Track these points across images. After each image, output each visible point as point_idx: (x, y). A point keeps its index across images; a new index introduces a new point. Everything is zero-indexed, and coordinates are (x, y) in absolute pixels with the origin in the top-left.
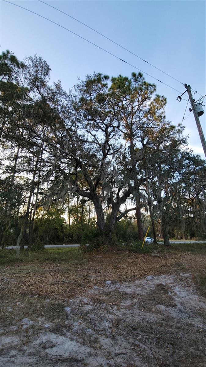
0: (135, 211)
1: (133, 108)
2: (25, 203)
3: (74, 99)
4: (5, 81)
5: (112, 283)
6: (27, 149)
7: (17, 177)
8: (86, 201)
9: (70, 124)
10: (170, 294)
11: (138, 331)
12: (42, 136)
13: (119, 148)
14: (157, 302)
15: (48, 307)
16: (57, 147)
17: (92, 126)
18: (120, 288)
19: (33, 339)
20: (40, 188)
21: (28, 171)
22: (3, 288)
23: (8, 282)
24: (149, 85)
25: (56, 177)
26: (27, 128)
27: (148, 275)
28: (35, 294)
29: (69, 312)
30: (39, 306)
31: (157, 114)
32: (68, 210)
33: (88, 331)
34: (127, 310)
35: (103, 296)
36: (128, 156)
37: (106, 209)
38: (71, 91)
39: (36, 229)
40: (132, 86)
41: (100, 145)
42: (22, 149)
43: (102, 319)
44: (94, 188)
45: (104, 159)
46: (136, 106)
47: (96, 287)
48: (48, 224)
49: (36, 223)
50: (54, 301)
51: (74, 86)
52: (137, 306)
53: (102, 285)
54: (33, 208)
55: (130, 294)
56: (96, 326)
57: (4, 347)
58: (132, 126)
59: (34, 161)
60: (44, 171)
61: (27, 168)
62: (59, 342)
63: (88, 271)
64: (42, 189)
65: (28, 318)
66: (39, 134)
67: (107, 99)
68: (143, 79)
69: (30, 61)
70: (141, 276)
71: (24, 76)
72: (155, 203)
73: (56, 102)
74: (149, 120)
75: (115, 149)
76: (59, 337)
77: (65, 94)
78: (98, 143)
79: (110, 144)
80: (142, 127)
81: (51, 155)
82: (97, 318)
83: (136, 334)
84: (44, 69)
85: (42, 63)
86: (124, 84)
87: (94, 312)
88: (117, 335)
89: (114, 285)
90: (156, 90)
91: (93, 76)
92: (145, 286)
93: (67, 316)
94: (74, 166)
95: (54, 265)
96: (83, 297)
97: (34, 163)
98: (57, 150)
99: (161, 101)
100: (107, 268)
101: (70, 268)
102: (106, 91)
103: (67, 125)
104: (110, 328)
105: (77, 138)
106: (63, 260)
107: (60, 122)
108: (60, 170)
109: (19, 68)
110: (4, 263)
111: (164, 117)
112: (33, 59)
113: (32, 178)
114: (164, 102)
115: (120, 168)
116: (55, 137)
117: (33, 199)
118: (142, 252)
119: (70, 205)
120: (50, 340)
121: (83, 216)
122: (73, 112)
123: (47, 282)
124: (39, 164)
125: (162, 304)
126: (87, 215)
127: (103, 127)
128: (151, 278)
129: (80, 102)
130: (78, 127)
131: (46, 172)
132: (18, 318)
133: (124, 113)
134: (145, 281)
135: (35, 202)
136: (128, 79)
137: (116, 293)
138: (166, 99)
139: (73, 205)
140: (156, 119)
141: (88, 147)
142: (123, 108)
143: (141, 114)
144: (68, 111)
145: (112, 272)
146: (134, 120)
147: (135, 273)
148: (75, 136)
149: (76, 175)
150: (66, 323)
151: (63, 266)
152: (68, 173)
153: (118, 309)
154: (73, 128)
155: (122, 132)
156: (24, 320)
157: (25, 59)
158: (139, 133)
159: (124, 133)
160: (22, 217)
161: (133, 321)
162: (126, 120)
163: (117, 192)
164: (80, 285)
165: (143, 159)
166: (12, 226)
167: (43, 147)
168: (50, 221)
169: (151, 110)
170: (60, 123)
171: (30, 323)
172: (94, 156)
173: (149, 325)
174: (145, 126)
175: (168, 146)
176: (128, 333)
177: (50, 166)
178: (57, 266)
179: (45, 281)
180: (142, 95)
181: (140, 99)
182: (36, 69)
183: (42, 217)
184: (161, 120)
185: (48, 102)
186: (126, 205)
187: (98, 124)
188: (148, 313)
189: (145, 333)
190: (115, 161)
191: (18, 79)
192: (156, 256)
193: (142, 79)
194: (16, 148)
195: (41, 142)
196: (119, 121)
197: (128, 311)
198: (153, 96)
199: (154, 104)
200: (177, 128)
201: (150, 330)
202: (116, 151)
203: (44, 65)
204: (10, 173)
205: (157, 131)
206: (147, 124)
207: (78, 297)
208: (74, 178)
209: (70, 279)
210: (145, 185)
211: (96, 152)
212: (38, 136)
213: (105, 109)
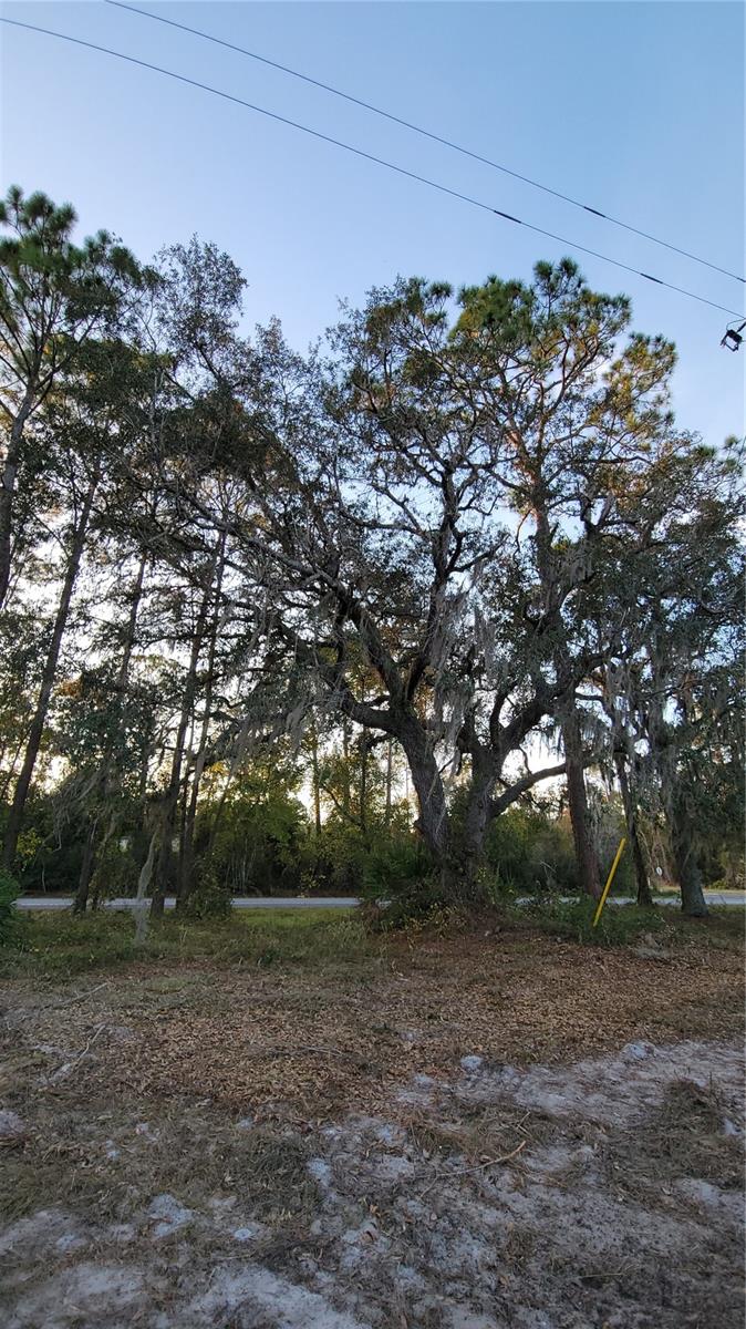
0: (563, 778)
1: (543, 392)
2: (164, 748)
3: (327, 375)
4: (96, 336)
5: (485, 1065)
6: (170, 561)
7: (140, 658)
8: (374, 742)
9: (314, 466)
10: (734, 1133)
11: (610, 1291)
12: (219, 515)
13: (494, 543)
14: (677, 1167)
15: (247, 1153)
16: (268, 550)
17: (395, 468)
18: (518, 1086)
19: (191, 1287)
20: (215, 697)
21: (174, 639)
22: (91, 1061)
23: (107, 1041)
24: (604, 300)
25: (271, 658)
26: (170, 490)
27: (629, 1037)
28: (198, 1094)
29: (325, 1183)
30: (213, 1147)
31: (641, 409)
32: (312, 774)
33: (402, 1277)
34: (556, 1191)
35: (454, 1122)
36: (528, 572)
37: (449, 768)
38: (316, 352)
39: (205, 839)
40: (539, 313)
41: (424, 534)
42: (154, 564)
43: (455, 1225)
44: (406, 693)
45: (442, 588)
46: (555, 384)
47: (424, 1079)
48: (243, 822)
49: (204, 817)
50: (267, 1130)
51: (328, 329)
52: (594, 1177)
53: (447, 1071)
54: (193, 768)
55: (564, 1120)
56: (432, 1252)
57: (86, 1309)
58: (540, 460)
59: (192, 602)
60: (226, 637)
61: (172, 627)
62: (290, 1314)
63: (390, 1010)
64: (223, 700)
65: (174, 1196)
66: (210, 509)
67: (447, 366)
68: (580, 282)
69: (175, 260)
70: (600, 1040)
71: (156, 314)
72: (642, 748)
73: (263, 394)
74: (610, 432)
75: (479, 550)
76: (292, 1287)
77: (296, 362)
78: (417, 531)
79: (460, 530)
80: (583, 461)
81: (252, 581)
82: (434, 1217)
83: (599, 1304)
84: (224, 281)
85: (215, 263)
86: (506, 308)
87: (424, 1188)
88: (521, 1303)
89: (495, 1075)
90: (633, 316)
91: (393, 289)
92: (620, 1088)
93: (319, 1201)
94: (331, 614)
95: (266, 980)
96: (375, 1121)
97: (195, 609)
98: (272, 561)
99: (655, 357)
100: (464, 1001)
101: (323, 993)
102: (441, 337)
103: (304, 471)
104: (491, 1268)
105: (341, 513)
106: (298, 961)
107: (281, 462)
108: (282, 630)
109: (140, 287)
110: (96, 963)
111: (669, 418)
112: (186, 251)
113: (187, 662)
114: (667, 359)
115: (498, 618)
116: (262, 514)
117: (192, 736)
118: (597, 939)
119: (320, 754)
120: (256, 1298)
121: (366, 794)
122: (323, 424)
123: (241, 1047)
124: (212, 612)
125: (703, 1175)
126: (380, 793)
127: (435, 469)
128: (643, 1054)
129: (348, 386)
130: (342, 476)
131: (235, 640)
132: (137, 1193)
133: (511, 415)
134: (619, 1065)
135: (199, 745)
136: (523, 289)
137: (504, 1109)
138: (672, 347)
139: (330, 753)
140: (635, 429)
141: (378, 545)
142: (507, 395)
143: (577, 414)
144: (306, 421)
145: (484, 1018)
146: (550, 438)
147: (573, 1026)
148: (333, 509)
149: (340, 647)
150: (316, 1228)
151: (298, 986)
152: (310, 643)
153: (517, 1187)
154: (325, 478)
155: (505, 483)
156: (160, 1200)
157: (158, 256)
158: (572, 482)
159: (511, 486)
160: (155, 798)
161: (584, 1245)
162: (519, 438)
163: (490, 707)
164: (364, 1067)
165: (587, 580)
166: (124, 830)
167: (223, 553)
168: (251, 813)
169: (617, 395)
170: (278, 466)
171: (183, 1217)
172: (402, 576)
173: (652, 1269)
174: (595, 454)
175: (685, 528)
176: (564, 1297)
177: (247, 619)
178: (277, 985)
179: (237, 1044)
180: (576, 343)
181: (570, 356)
182: (196, 285)
183: (223, 798)
184: (654, 428)
185: (236, 397)
186: (525, 754)
187: (415, 462)
188: (644, 1214)
189: (636, 1299)
190: (481, 592)
191: (136, 325)
192: (656, 960)
193: (577, 283)
194: (133, 560)
195: (215, 535)
196: (492, 443)
197: (558, 1200)
198: (622, 342)
199: (626, 369)
200: (721, 456)
201: (657, 1288)
202: (483, 557)
203: (222, 270)
204: (117, 648)
205: (640, 472)
206: (602, 447)
207: (357, 1120)
208: (333, 657)
209: (325, 1041)
210: (599, 680)
211: (409, 563)
212: (207, 514)
213: (440, 402)
